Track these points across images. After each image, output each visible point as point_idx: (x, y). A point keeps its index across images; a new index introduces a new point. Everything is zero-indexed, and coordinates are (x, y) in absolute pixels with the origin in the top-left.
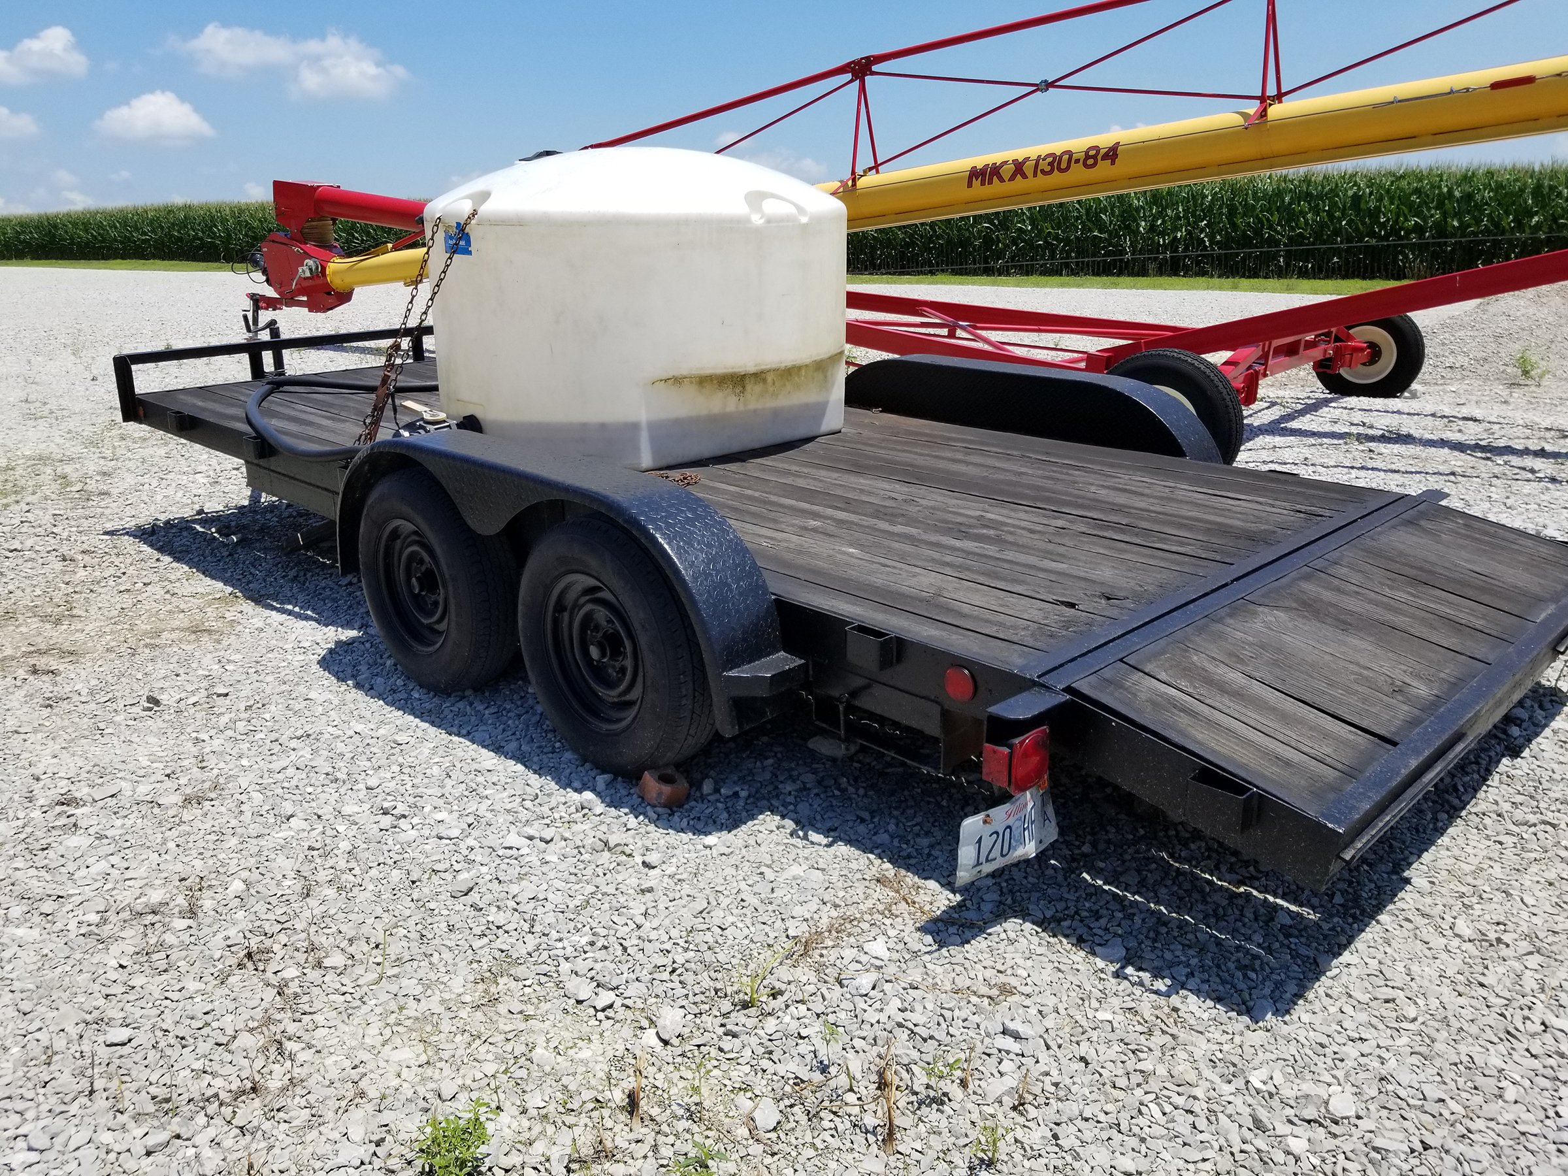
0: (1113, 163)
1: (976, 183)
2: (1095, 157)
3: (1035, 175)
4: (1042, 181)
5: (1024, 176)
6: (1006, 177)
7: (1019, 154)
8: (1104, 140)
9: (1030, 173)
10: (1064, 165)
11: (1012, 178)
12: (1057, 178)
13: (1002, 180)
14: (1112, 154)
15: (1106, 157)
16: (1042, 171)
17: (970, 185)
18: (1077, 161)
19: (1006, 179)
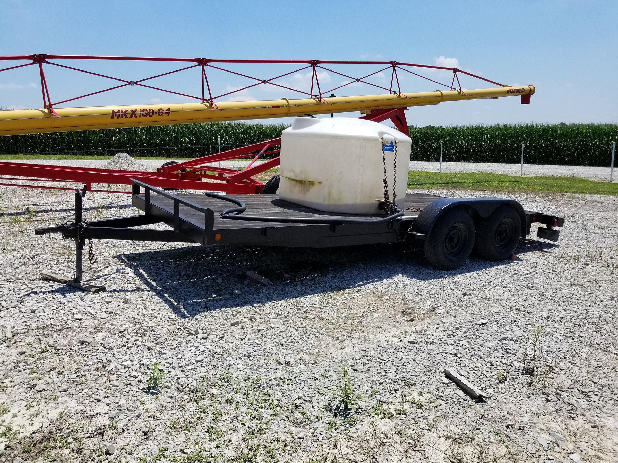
0: (168, 115)
1: (115, 117)
2: (162, 113)
3: (140, 116)
4: (142, 119)
5: (136, 116)
6: (128, 116)
7: (133, 108)
8: (165, 107)
9: (138, 116)
10: (151, 114)
11: (131, 117)
12: (148, 118)
13: (126, 117)
14: (168, 112)
15: (166, 113)
16: (143, 115)
17: (113, 117)
18: (156, 113)
19: (128, 117)
